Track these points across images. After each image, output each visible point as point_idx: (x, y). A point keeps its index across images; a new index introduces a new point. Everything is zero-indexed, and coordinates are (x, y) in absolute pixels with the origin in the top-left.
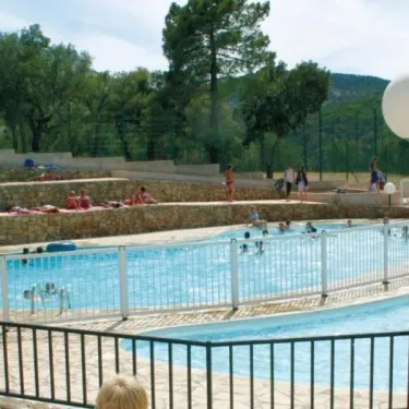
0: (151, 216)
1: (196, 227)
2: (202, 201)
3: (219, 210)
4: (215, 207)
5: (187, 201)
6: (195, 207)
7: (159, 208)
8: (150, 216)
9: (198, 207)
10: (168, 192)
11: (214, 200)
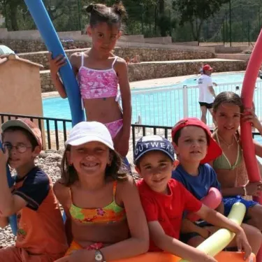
0: (138, 71)
1: (165, 77)
2: (165, 60)
3: (179, 66)
4: (176, 64)
5: (156, 60)
6: (164, 64)
7: (142, 65)
8: (136, 70)
9: (166, 64)
10: (144, 55)
11: (172, 60)
